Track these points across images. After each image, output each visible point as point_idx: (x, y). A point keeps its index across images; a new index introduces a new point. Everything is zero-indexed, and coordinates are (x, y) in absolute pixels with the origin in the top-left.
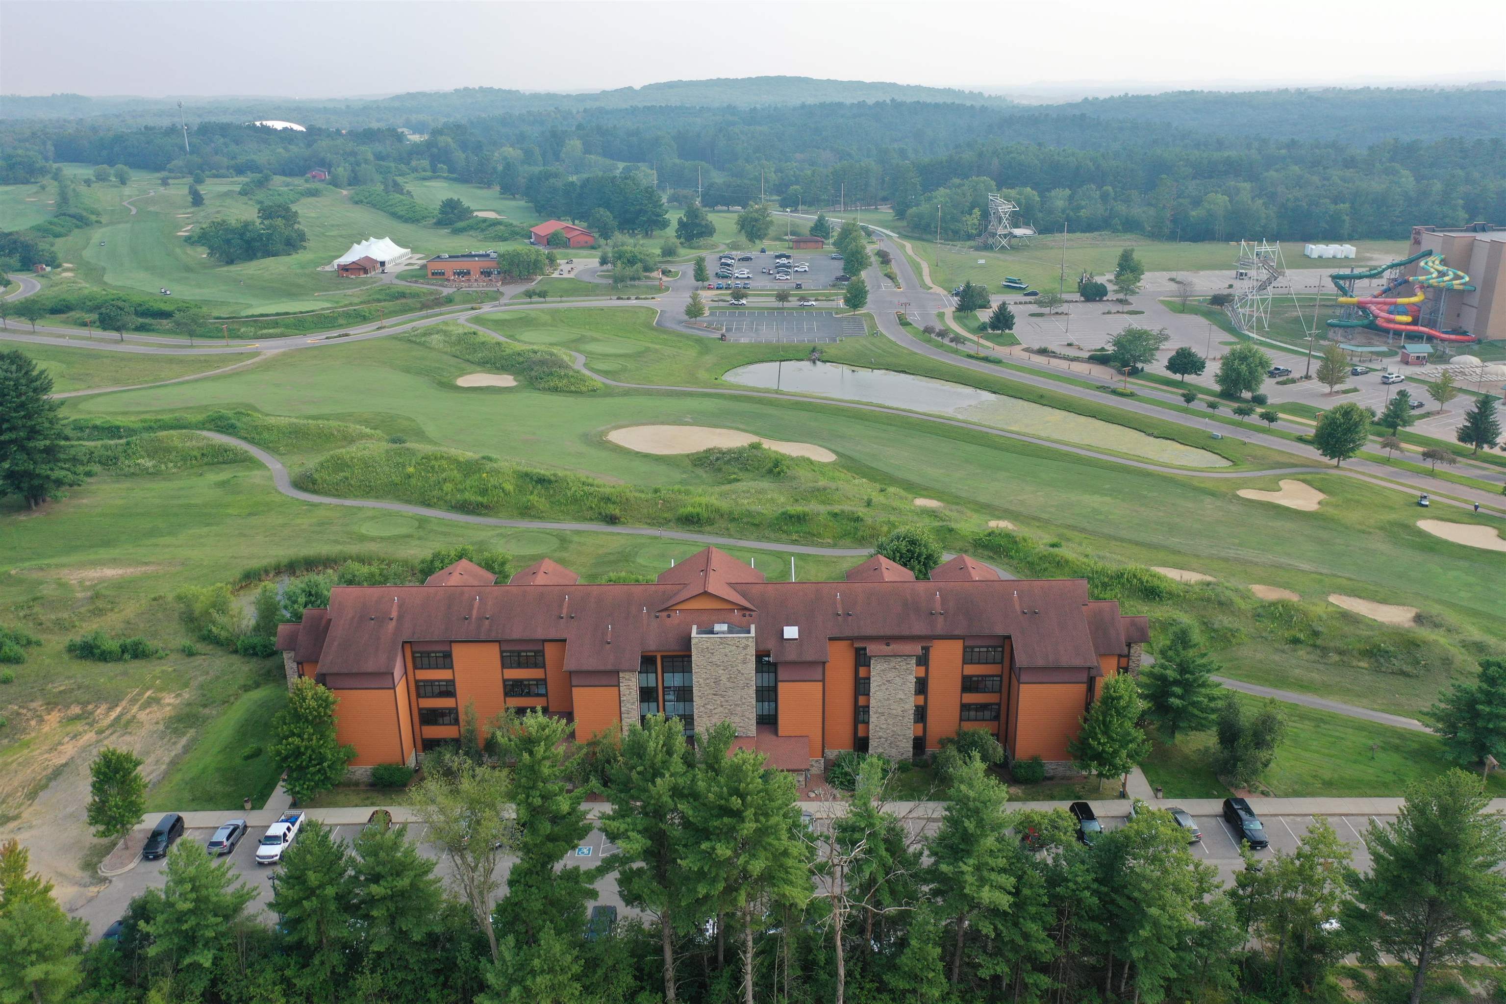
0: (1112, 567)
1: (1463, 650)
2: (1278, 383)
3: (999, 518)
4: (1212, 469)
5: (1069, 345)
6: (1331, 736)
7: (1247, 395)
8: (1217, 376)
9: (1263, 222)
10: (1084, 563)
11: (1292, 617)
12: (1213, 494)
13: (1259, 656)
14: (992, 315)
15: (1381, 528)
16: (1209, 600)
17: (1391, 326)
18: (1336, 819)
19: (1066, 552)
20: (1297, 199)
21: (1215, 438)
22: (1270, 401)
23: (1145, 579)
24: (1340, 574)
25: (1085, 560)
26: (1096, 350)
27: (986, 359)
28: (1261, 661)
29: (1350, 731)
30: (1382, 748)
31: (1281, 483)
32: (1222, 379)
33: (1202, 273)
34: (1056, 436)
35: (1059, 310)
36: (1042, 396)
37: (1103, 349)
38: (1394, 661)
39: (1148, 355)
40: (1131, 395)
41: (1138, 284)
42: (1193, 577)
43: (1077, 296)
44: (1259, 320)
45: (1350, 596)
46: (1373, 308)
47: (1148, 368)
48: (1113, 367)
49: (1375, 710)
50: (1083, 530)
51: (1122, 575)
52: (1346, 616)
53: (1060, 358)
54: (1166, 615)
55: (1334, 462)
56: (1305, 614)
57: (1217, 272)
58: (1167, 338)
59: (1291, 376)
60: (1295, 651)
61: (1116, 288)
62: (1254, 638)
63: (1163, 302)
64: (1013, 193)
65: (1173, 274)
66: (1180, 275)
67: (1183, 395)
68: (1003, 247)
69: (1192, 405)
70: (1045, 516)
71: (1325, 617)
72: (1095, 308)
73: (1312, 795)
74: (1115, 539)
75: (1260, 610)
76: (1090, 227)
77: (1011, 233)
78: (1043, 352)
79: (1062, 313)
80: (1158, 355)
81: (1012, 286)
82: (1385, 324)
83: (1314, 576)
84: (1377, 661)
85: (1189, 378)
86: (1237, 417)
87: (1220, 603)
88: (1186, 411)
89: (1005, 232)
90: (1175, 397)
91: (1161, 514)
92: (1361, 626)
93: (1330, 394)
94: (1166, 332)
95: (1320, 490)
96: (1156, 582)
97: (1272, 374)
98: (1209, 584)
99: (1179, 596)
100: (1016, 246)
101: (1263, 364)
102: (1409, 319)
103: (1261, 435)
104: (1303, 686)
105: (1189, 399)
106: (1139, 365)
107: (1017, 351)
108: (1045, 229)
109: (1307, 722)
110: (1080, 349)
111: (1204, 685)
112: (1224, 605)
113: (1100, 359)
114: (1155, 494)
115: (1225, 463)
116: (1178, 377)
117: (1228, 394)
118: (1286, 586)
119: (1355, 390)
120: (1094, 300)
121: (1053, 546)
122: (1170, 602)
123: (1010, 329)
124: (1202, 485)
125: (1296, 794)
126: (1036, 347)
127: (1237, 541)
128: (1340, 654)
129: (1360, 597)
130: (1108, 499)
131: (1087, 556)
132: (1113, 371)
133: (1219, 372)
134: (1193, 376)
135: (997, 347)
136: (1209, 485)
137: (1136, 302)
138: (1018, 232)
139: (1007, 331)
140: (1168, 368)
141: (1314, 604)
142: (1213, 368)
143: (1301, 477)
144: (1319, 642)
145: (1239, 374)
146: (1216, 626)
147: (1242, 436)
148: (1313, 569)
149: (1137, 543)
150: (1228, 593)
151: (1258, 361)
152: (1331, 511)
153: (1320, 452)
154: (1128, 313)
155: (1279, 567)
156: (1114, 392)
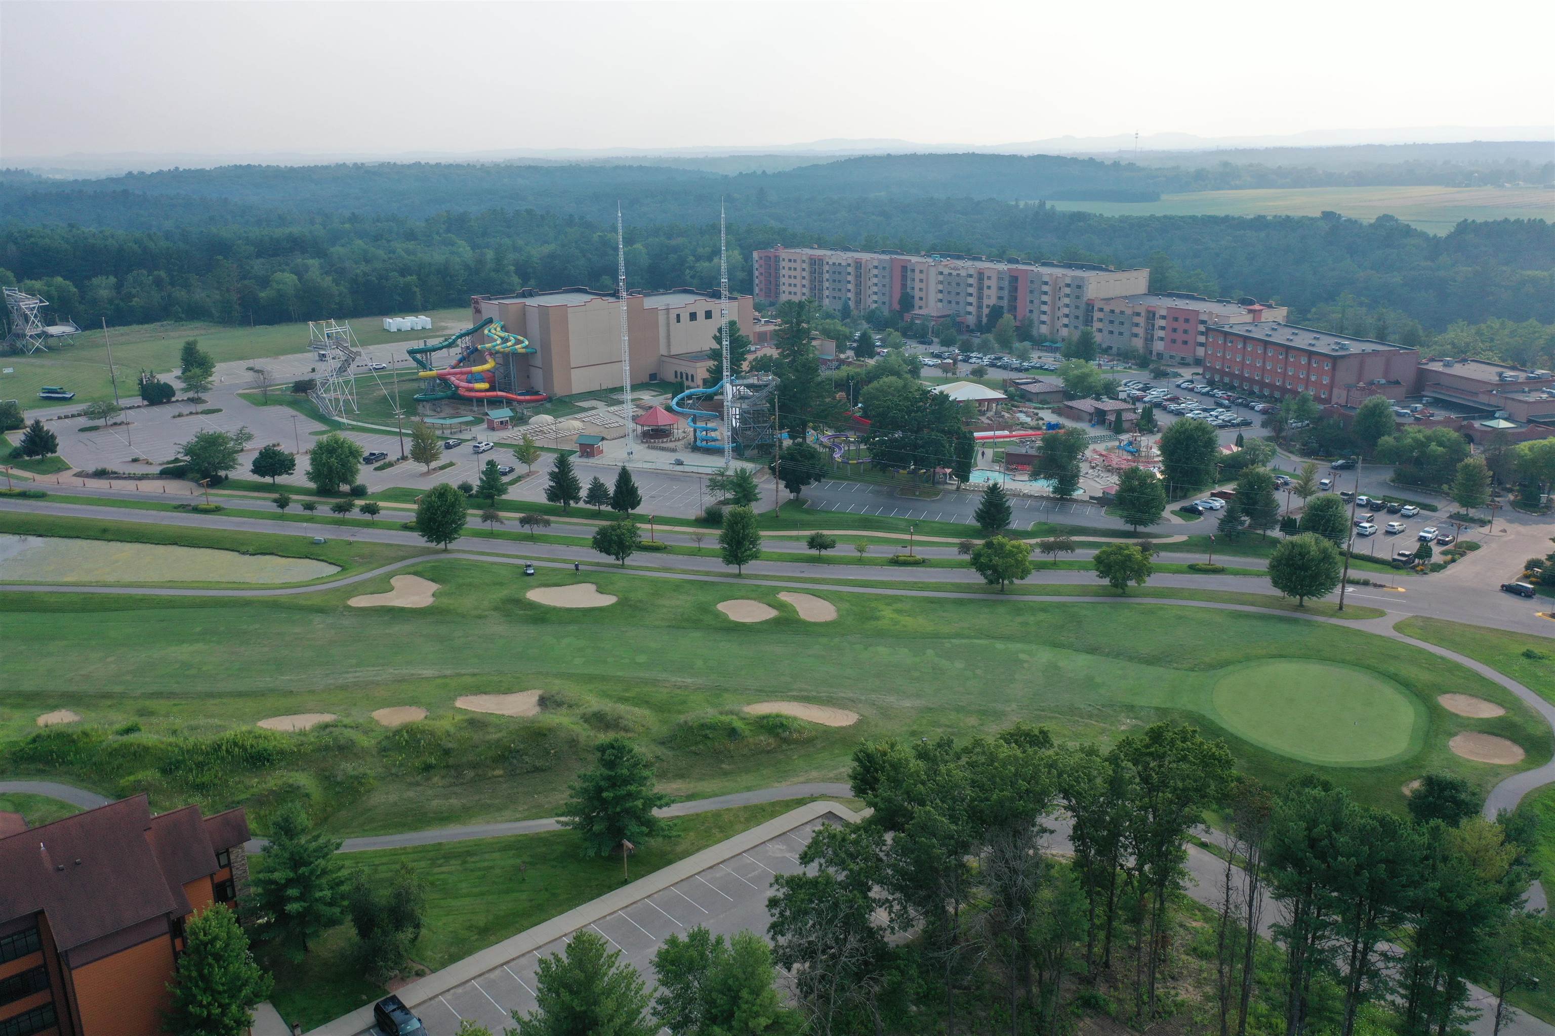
0: (207, 739)
1: (586, 726)
2: (376, 469)
3: (54, 708)
4: (320, 580)
5: (135, 460)
6: (480, 869)
7: (344, 488)
8: (308, 473)
9: (337, 299)
10: (170, 744)
11: (419, 741)
12: (321, 610)
13: (393, 798)
14: (23, 438)
15: (496, 609)
16: (327, 748)
17: (473, 394)
18: (497, 972)
19: (147, 737)
20: (365, 274)
21: (316, 543)
22: (370, 491)
23: (248, 744)
24: (463, 672)
25: (172, 739)
26: (168, 463)
27: (24, 495)
28: (396, 804)
29: (496, 855)
30: (531, 863)
31: (393, 581)
32: (314, 476)
33: (282, 358)
34: (128, 578)
35: (118, 420)
36: (105, 531)
37: (176, 460)
38: (526, 759)
39: (229, 459)
40: (217, 510)
41: (210, 379)
42: (307, 722)
43: (138, 401)
44: (346, 402)
45: (476, 694)
46: (453, 378)
47: (233, 475)
48: (192, 480)
49: (517, 820)
50: (171, 695)
51: (220, 746)
52: (476, 723)
53: (125, 478)
54: (280, 782)
55: (442, 545)
56: (432, 734)
57: (299, 356)
58: (249, 437)
59: (387, 460)
60: (428, 779)
61: (183, 385)
62: (384, 778)
63: (240, 395)
64: (38, 284)
65: (250, 363)
66: (258, 363)
67: (275, 501)
68: (38, 350)
69: (287, 510)
70: (118, 689)
71: (452, 730)
72: (164, 412)
73: (470, 952)
74: (211, 695)
75: (384, 743)
76: (147, 317)
77: (44, 333)
78: (101, 474)
79: (121, 424)
80: (240, 458)
81: (53, 397)
82: (467, 394)
83: (439, 681)
84: (511, 764)
85: (281, 479)
86: (337, 515)
87: (341, 748)
88: (282, 518)
89: (39, 331)
90: (265, 503)
91: (266, 649)
92: (491, 730)
93: (428, 473)
94: (246, 431)
95: (433, 580)
96: (263, 744)
97: (368, 461)
98: (326, 726)
99: (293, 753)
100: (53, 348)
101: (354, 453)
102: (486, 386)
103: (365, 530)
104: (444, 818)
105: (282, 503)
106: (222, 473)
107: (66, 478)
108: (89, 323)
109: (453, 862)
110: (148, 463)
111: (324, 872)
112: (345, 749)
113: (174, 472)
114: (257, 626)
115: (334, 570)
116: (268, 480)
117: (325, 491)
118: (413, 702)
119: (451, 464)
120: (160, 403)
121: (128, 731)
122: (283, 763)
123: (54, 451)
124: (309, 603)
125: (454, 959)
126: (91, 469)
127: (354, 661)
128: (474, 767)
129: (485, 693)
130: (199, 646)
131: (174, 732)
132: (192, 485)
133: (309, 468)
134: (285, 476)
135: (38, 477)
136: (317, 601)
137: (210, 400)
138: (54, 330)
139: (49, 455)
140: (254, 471)
141: (441, 717)
142: (303, 464)
143: (412, 570)
144: (451, 761)
145: (330, 469)
146: (339, 779)
147: (345, 534)
148: (437, 673)
149: (240, 694)
150: (349, 733)
151: (347, 452)
152: (445, 601)
153: (425, 539)
154: (202, 413)
155: (401, 680)
156: (196, 510)
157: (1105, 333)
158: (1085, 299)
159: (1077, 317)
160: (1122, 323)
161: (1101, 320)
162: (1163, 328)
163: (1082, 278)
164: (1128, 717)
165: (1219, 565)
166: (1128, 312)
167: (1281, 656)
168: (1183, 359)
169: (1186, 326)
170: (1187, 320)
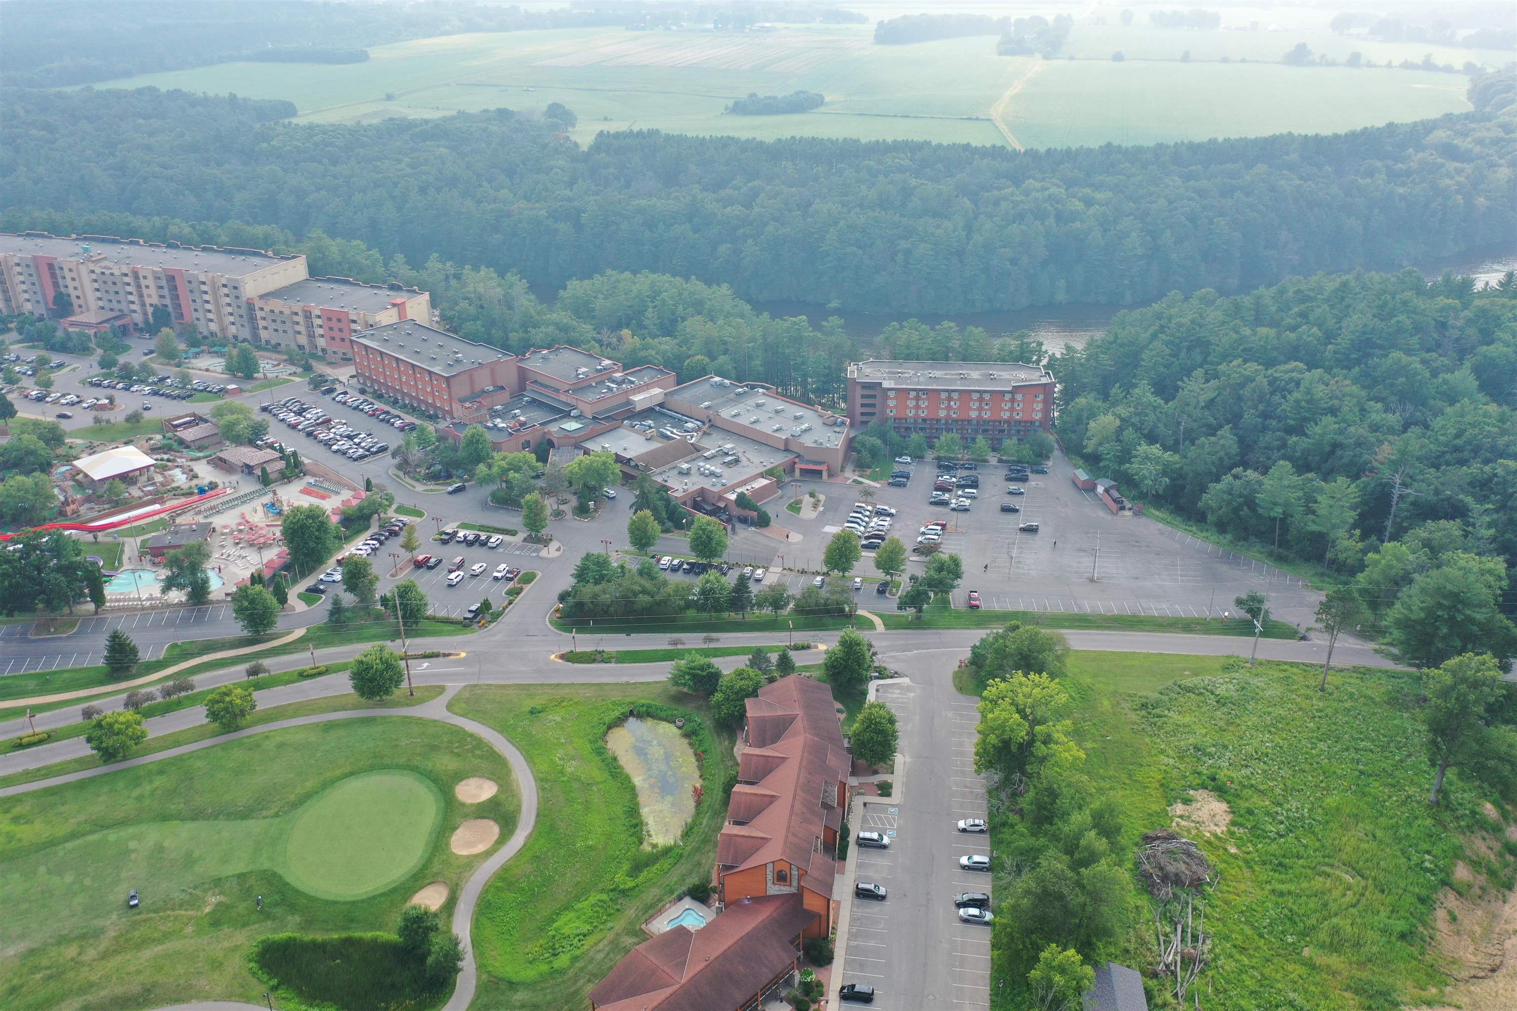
158: (244, 299)
160: (284, 322)
162: (321, 326)
163: (236, 280)
165: (322, 665)
166: (287, 312)
168: (344, 354)
169: (340, 325)
170: (339, 320)
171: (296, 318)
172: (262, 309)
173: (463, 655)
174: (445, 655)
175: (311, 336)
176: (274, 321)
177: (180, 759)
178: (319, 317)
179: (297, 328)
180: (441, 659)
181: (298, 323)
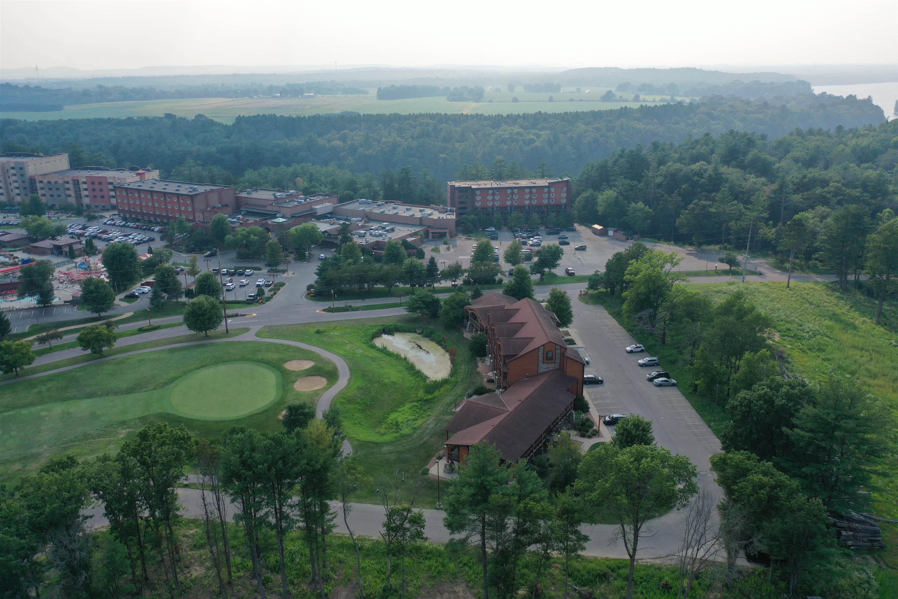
157: (48, 196)
158: (28, 176)
159: (25, 188)
160: (58, 189)
161: (42, 189)
162: (86, 190)
163: (22, 163)
164: (123, 429)
165: (156, 325)
166: (60, 181)
167: (203, 367)
168: (103, 206)
169: (100, 187)
170: (100, 183)
171: (67, 186)
172: (41, 182)
173: (254, 315)
174: (242, 315)
175: (79, 197)
176: (50, 189)
177: (64, 373)
178: (85, 183)
179: (68, 192)
180: (240, 318)
181: (68, 189)
